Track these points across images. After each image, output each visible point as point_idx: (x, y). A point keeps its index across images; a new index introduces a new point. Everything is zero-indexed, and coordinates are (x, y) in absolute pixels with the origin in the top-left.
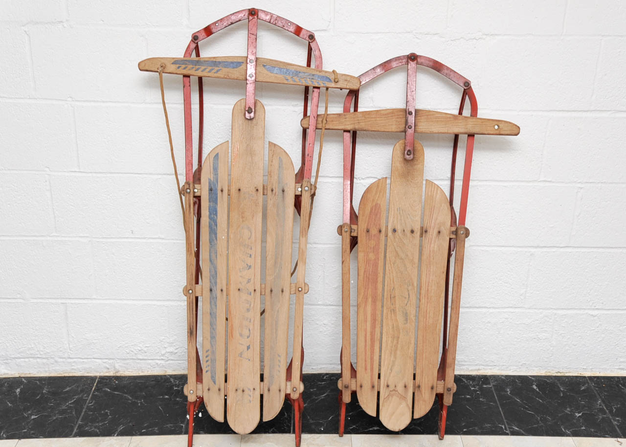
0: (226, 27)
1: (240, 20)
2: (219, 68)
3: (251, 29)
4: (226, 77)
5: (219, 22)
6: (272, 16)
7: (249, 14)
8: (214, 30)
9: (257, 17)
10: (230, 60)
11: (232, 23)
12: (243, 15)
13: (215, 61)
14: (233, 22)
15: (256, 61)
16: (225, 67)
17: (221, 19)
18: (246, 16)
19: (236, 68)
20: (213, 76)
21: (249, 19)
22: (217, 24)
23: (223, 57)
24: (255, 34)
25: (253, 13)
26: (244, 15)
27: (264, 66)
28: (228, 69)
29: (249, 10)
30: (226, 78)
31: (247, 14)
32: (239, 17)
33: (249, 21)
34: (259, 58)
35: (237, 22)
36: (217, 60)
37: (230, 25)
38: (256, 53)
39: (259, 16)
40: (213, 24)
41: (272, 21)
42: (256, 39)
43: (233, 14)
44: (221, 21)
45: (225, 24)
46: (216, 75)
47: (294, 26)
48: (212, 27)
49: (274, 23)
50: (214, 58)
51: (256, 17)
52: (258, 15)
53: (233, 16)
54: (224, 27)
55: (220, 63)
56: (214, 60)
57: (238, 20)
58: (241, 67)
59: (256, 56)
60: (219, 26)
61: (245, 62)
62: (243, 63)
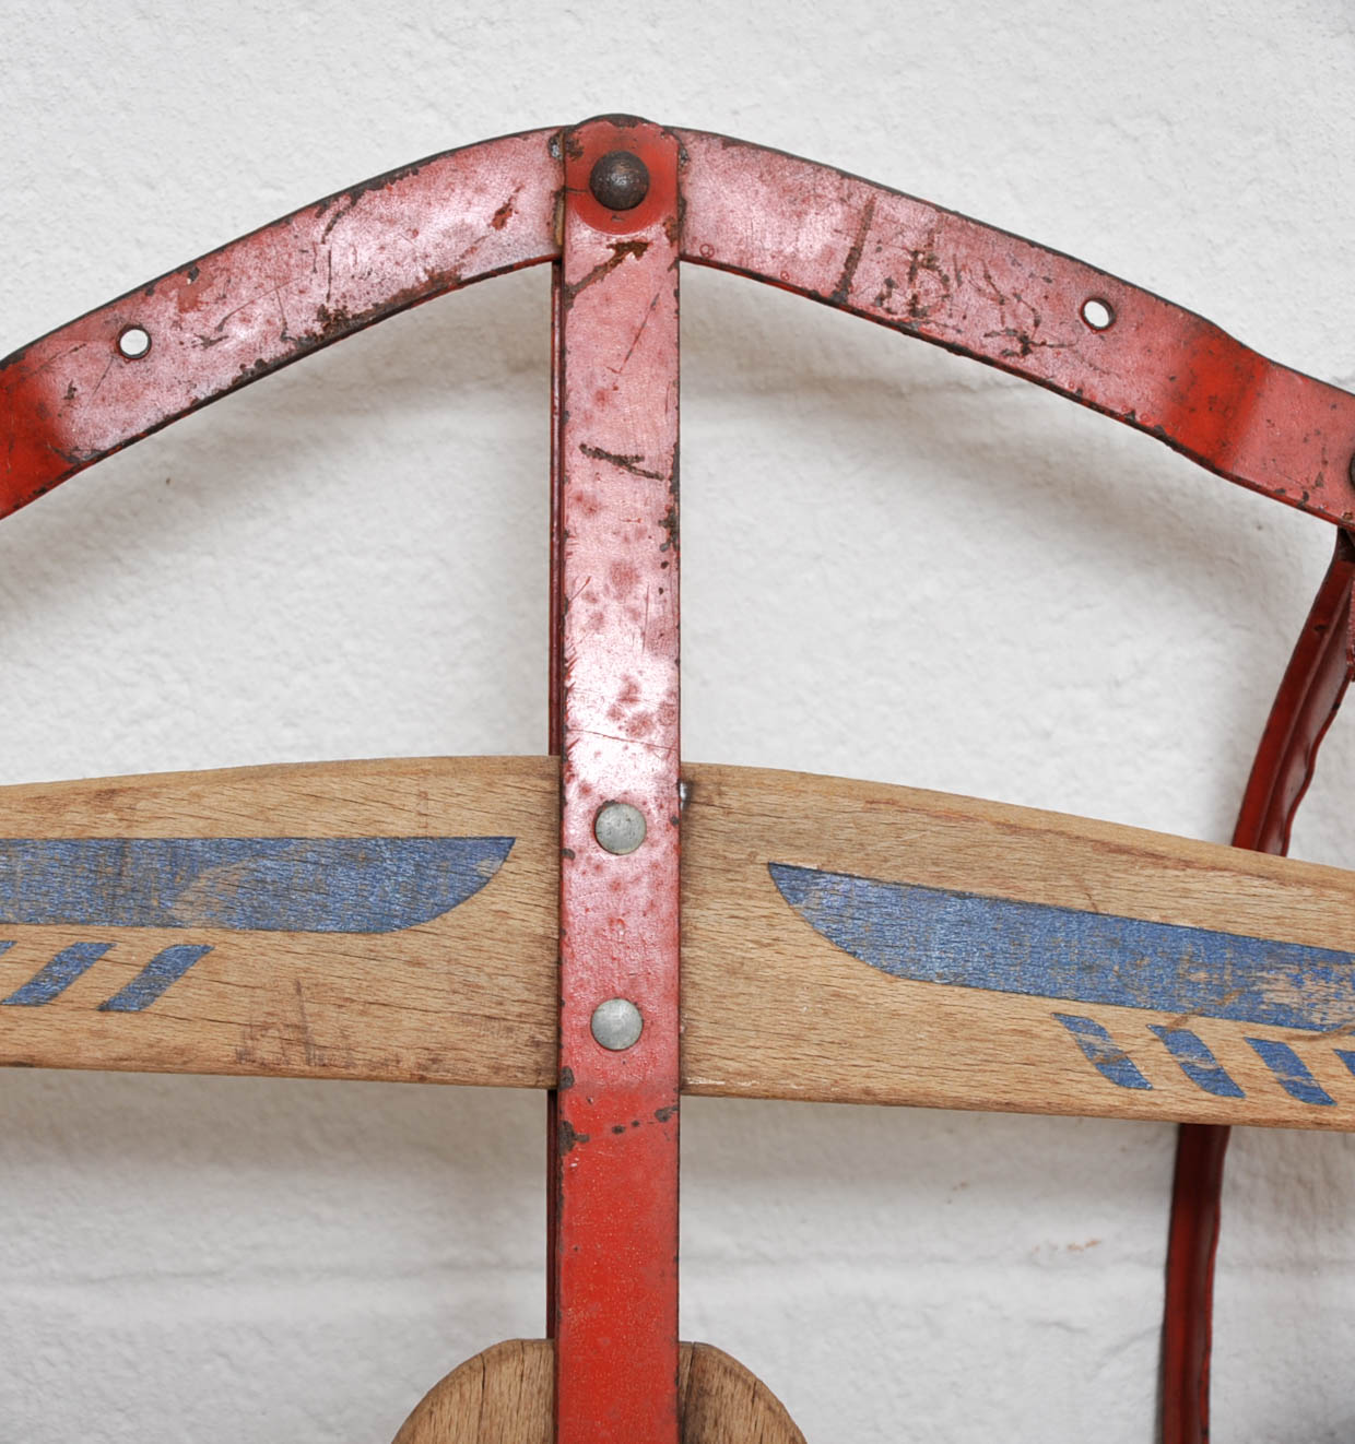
0: (264, 370)
1: (441, 283)
2: (177, 938)
3: (601, 397)
4: (267, 1050)
5: (164, 311)
6: (865, 218)
7: (562, 195)
8: (91, 421)
9: (677, 232)
10: (323, 824)
11: (337, 326)
12: (478, 215)
13: (121, 847)
14: (357, 307)
15: (681, 823)
16: (258, 921)
17: (191, 269)
18: (526, 233)
19: (409, 922)
20: (93, 1052)
21: (558, 261)
22: (133, 343)
23: (222, 777)
24: (654, 453)
25: (620, 178)
26: (501, 217)
27: (789, 880)
28: (303, 943)
29: (563, 137)
30: (267, 1069)
31: (533, 201)
32: (429, 236)
33: (564, 293)
34: (721, 774)
35: (408, 300)
36: (142, 833)
37: (311, 345)
38: (672, 711)
39: (701, 224)
40: (75, 331)
41: (867, 286)
42: (671, 523)
43: (355, 193)
44: (188, 304)
45: (240, 333)
46: (130, 1032)
47: (1163, 339)
48: (69, 372)
49: (899, 302)
50: (105, 794)
51: (653, 233)
52: (682, 204)
53: (346, 231)
54: (227, 377)
55: (179, 858)
56: (107, 826)
57: (413, 275)
58: (474, 913)
59: (675, 748)
60: (164, 367)
61: (531, 840)
62: (502, 847)
